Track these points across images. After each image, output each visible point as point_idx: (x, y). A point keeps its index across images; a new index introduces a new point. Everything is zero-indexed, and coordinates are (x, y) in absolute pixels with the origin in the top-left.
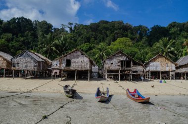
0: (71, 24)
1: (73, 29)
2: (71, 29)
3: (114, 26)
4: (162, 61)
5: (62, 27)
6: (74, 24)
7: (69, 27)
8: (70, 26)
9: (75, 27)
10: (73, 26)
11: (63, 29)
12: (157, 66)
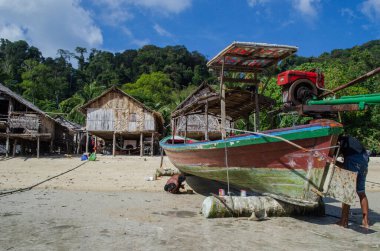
0: (82, 50)
1: (86, 61)
2: (81, 60)
3: (165, 57)
4: (120, 104)
5: (59, 56)
6: (89, 52)
7: (76, 57)
8: (79, 55)
9: (91, 56)
10: (86, 56)
11: (62, 60)
12: (105, 119)
